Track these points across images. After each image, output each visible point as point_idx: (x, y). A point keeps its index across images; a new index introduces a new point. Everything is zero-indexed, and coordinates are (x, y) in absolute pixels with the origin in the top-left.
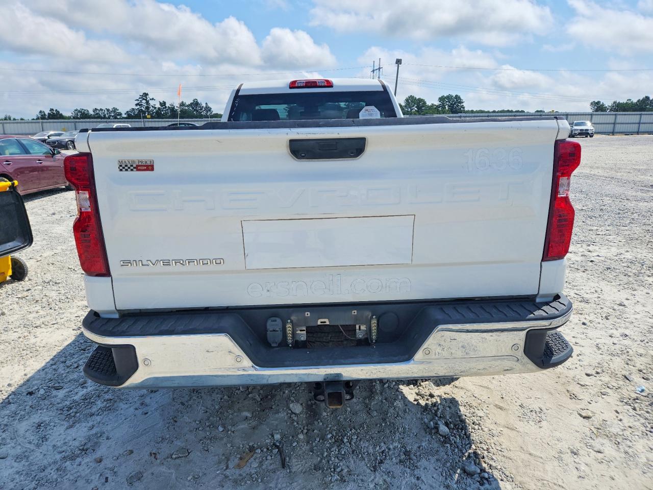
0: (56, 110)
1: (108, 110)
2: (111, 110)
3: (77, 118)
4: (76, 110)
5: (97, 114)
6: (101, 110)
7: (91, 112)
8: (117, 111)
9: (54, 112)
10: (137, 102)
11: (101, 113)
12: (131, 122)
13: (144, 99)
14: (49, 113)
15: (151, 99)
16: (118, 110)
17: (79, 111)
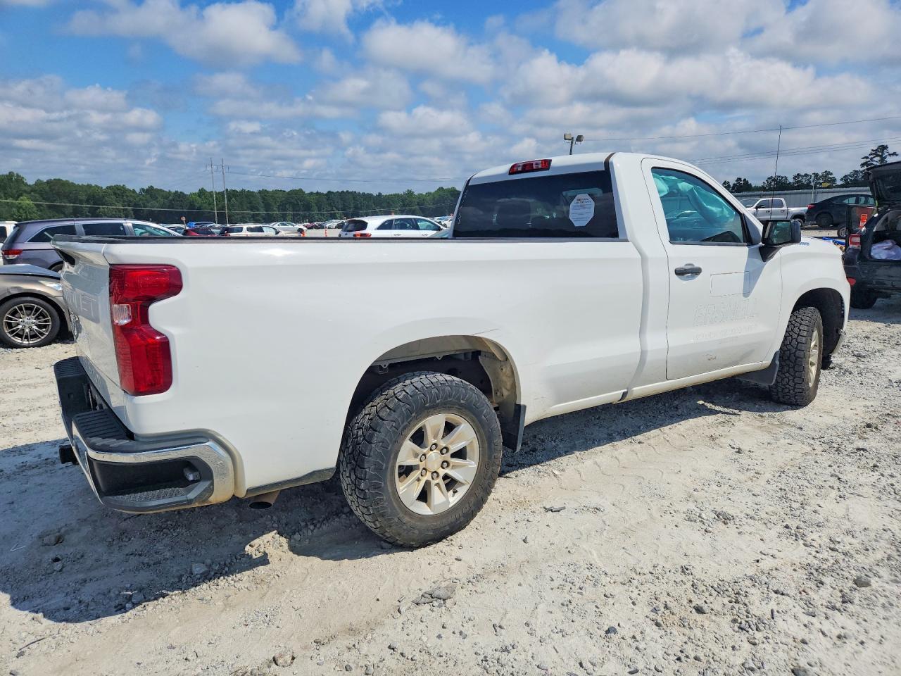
0: (745, 180)
1: (816, 175)
2: (820, 174)
3: (770, 189)
4: (769, 178)
5: (798, 182)
6: (806, 175)
7: (791, 180)
8: (830, 176)
9: (742, 182)
10: (864, 161)
11: (804, 180)
12: (786, 194)
13: (877, 155)
14: (734, 184)
15: (890, 155)
16: (832, 174)
17: (774, 180)
